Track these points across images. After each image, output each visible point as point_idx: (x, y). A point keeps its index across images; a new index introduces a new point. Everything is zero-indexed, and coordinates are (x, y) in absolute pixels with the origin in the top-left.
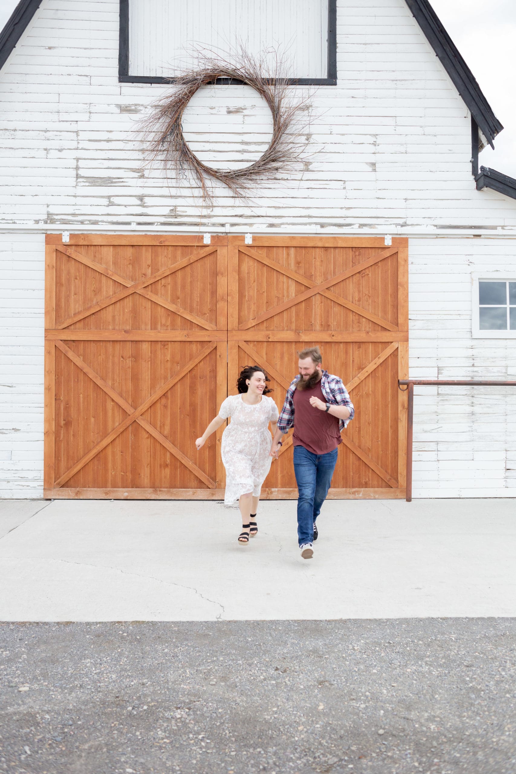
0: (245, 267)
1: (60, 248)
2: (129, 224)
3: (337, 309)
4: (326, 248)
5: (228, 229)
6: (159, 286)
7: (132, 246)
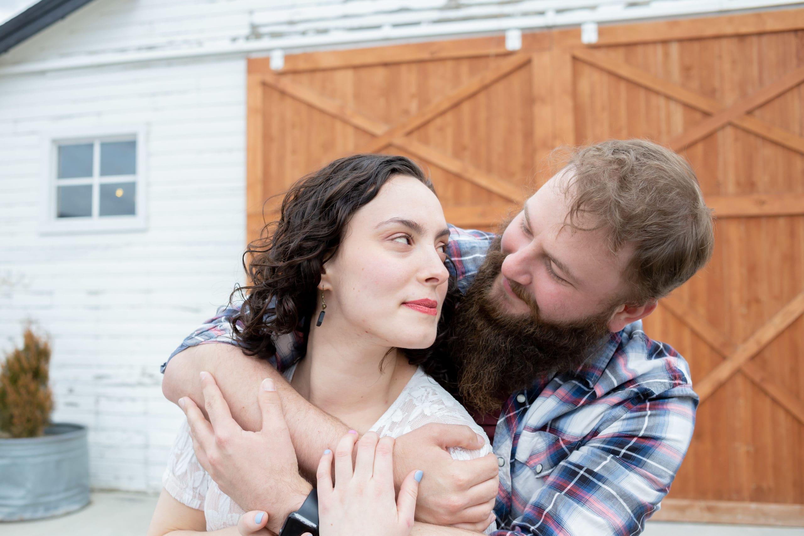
0: (584, 86)
1: (270, 79)
2: (378, 27)
3: (768, 151)
4: (741, 37)
5: (551, 19)
6: (432, 129)
7: (386, 65)
